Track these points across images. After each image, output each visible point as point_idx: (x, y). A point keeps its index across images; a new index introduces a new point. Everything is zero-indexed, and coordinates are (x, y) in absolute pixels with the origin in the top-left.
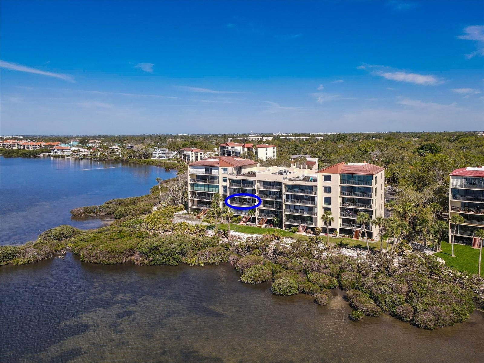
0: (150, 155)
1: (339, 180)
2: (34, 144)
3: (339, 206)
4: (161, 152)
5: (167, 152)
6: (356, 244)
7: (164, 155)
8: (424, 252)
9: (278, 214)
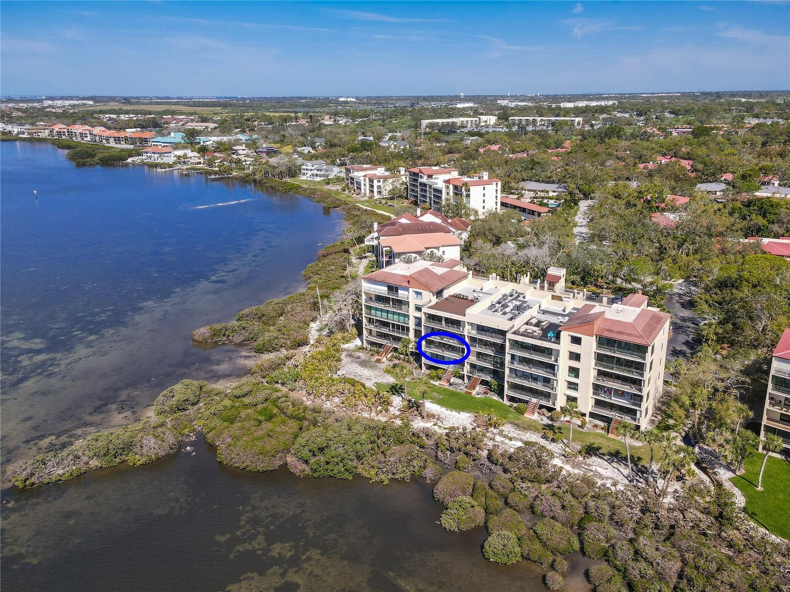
0: (298, 171)
1: (595, 344)
2: (116, 135)
3: (592, 380)
4: (315, 166)
5: (324, 167)
6: (613, 448)
7: (319, 173)
8: (715, 470)
9: (498, 375)
